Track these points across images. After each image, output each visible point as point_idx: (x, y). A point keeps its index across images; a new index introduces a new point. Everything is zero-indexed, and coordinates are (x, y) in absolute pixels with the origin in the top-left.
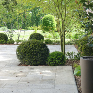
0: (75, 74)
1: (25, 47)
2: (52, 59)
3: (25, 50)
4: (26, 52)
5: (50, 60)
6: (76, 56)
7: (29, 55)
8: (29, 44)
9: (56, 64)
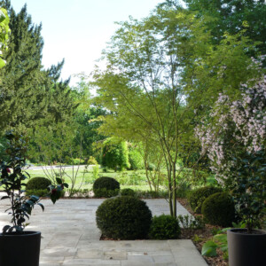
0: (203, 253)
1: (112, 209)
2: (159, 228)
3: (112, 214)
4: (114, 217)
5: (154, 230)
6: (194, 222)
7: (119, 223)
8: (119, 204)
9: (164, 237)
